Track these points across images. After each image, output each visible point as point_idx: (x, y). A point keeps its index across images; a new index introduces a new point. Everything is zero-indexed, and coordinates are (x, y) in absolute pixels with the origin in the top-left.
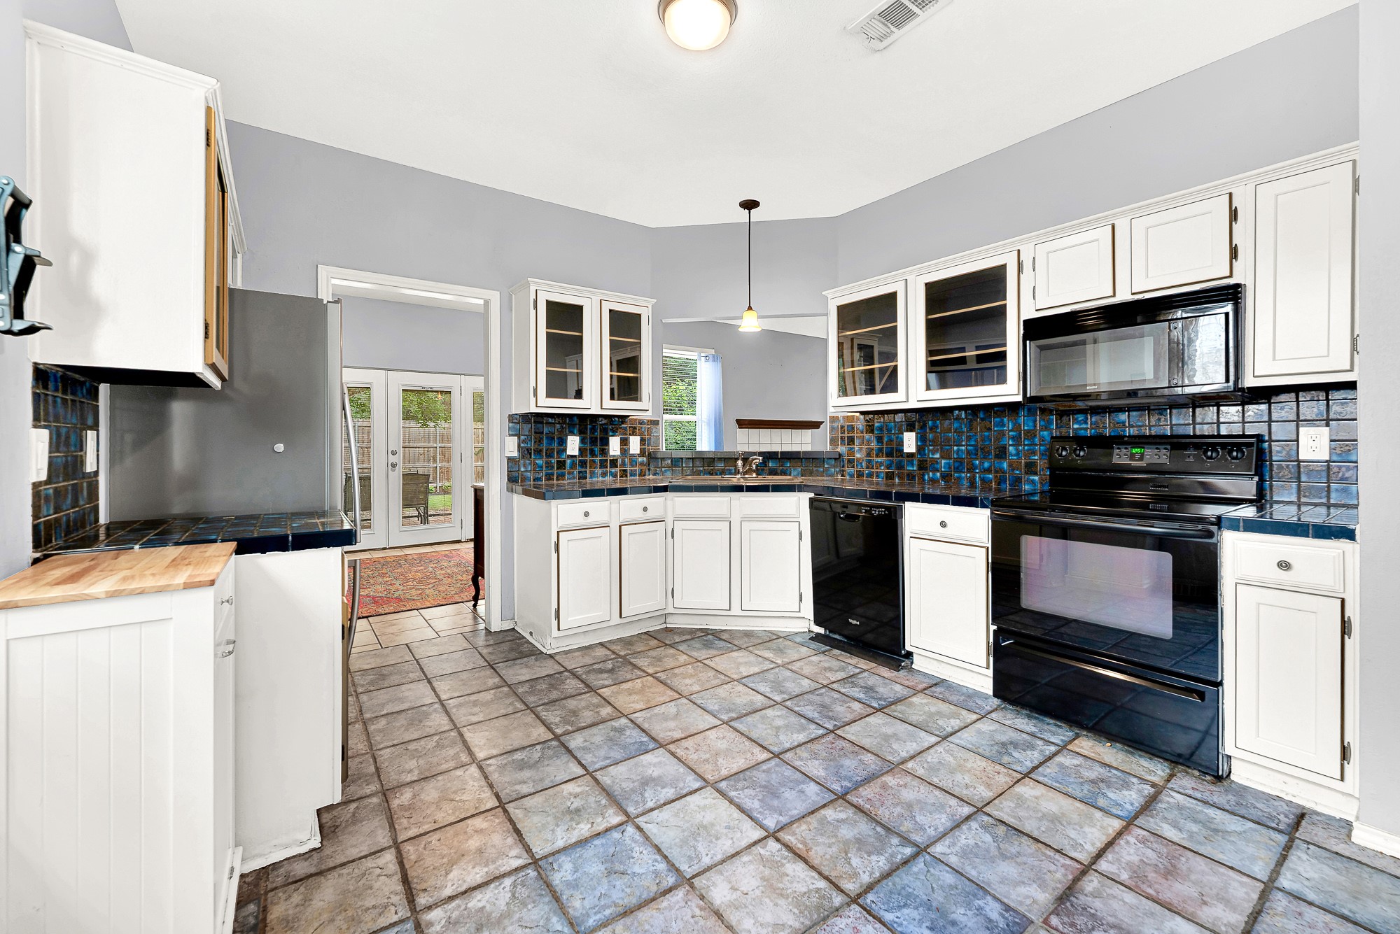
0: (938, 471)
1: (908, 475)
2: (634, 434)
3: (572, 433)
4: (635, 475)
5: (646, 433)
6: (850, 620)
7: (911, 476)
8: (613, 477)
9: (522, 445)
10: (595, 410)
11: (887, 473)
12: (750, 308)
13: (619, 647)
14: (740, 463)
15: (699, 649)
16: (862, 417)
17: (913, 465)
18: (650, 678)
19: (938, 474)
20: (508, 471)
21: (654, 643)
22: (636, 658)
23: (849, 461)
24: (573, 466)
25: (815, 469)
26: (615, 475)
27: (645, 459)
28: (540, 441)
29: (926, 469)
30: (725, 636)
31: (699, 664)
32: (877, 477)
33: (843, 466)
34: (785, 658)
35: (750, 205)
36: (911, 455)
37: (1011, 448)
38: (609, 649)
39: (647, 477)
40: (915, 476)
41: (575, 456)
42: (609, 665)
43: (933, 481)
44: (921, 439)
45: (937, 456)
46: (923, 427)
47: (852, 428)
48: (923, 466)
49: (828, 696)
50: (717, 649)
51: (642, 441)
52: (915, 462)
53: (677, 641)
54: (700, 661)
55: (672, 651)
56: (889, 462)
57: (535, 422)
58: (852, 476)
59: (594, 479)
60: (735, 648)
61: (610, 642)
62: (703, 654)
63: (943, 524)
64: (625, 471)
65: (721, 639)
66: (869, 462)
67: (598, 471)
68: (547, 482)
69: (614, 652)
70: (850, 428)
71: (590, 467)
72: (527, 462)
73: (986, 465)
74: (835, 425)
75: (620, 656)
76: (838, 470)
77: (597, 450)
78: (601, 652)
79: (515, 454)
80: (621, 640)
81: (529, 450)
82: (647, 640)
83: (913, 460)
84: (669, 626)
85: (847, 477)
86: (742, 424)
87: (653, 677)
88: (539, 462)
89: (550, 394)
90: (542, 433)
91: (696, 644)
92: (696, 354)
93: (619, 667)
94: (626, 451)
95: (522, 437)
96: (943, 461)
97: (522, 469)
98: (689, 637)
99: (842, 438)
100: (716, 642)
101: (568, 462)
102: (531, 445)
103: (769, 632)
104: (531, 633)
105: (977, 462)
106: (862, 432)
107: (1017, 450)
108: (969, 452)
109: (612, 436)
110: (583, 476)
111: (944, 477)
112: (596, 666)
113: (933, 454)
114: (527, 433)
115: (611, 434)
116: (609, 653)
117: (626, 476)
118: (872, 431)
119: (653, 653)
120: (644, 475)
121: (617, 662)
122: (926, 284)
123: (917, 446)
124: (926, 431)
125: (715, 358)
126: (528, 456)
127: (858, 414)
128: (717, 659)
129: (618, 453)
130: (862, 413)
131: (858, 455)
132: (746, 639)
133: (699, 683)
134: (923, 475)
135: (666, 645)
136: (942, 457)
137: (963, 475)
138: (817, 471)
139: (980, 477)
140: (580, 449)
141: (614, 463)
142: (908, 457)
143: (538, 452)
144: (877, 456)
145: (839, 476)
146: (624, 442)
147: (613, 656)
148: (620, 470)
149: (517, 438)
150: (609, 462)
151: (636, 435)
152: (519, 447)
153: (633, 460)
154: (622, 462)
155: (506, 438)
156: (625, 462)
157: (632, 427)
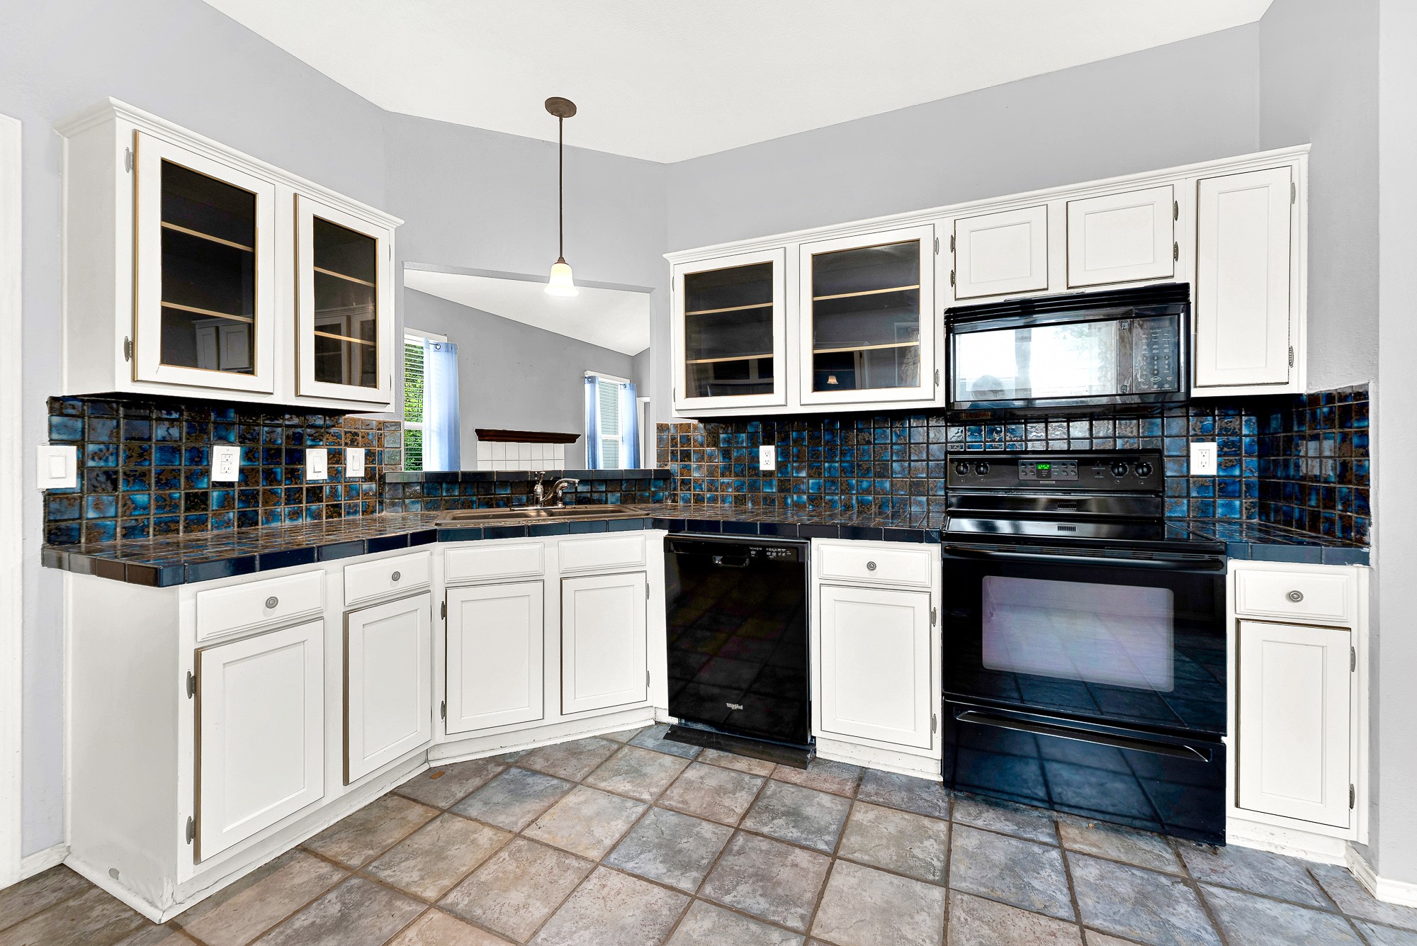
0: (804, 493)
1: (765, 499)
2: (353, 443)
3: (224, 440)
4: (356, 512)
5: (375, 443)
6: (729, 705)
7: (769, 501)
8: (314, 518)
9: (91, 463)
10: (283, 397)
11: (736, 497)
12: (561, 260)
13: (345, 846)
14: (539, 489)
15: (506, 805)
16: (701, 425)
17: (771, 486)
18: (435, 915)
19: (805, 497)
20: (47, 520)
21: (415, 813)
22: (389, 866)
23: (683, 482)
24: (226, 503)
25: (638, 493)
26: (317, 516)
27: (374, 486)
28: (143, 454)
29: (788, 491)
30: (539, 764)
31: (521, 842)
32: (723, 501)
33: (675, 489)
34: (650, 785)
35: (561, 108)
36: (768, 474)
37: (895, 464)
38: (324, 859)
39: (377, 515)
40: (774, 500)
41: (231, 484)
42: (333, 907)
43: (797, 505)
44: (782, 453)
45: (803, 474)
46: (785, 439)
47: (687, 440)
48: (784, 488)
49: (753, 849)
50: (538, 795)
51: (369, 456)
52: (775, 483)
53: (460, 795)
54: (519, 835)
55: (458, 824)
56: (739, 483)
57: (126, 417)
58: (687, 501)
59: (274, 525)
60: (567, 786)
61: (321, 836)
62: (516, 816)
63: (871, 566)
64: (338, 506)
65: (535, 773)
66: (712, 483)
67: (283, 509)
68: (161, 539)
69: (336, 864)
70: (684, 440)
71: (266, 503)
72: (106, 498)
73: (865, 485)
74: (665, 435)
75: (352, 872)
76: (667, 493)
77: (280, 471)
78: (307, 873)
79: (70, 483)
80: (345, 824)
81: (111, 477)
82: (400, 809)
83: (771, 481)
84: (433, 765)
85: (681, 503)
86: (484, 435)
87: (441, 909)
88: (141, 498)
89: (169, 356)
90: (150, 439)
91: (497, 794)
92: (422, 339)
93: (358, 905)
94: (338, 472)
95: (91, 448)
96: (811, 481)
97: (91, 514)
98: (477, 782)
99: (672, 452)
100: (530, 780)
101: (215, 495)
102: (120, 464)
103: (603, 737)
104: (114, 873)
105: (854, 482)
106: (702, 445)
107: (902, 466)
108: (843, 470)
109: (311, 447)
110: (247, 520)
111: (812, 499)
112: (301, 922)
113: (798, 473)
114: (105, 438)
115: (309, 443)
116: (325, 868)
117: (340, 515)
118: (715, 444)
119: (423, 841)
120: (372, 512)
121: (350, 891)
122: (814, 256)
123: (777, 462)
124: (788, 445)
125: (450, 348)
126: (109, 487)
127: (696, 422)
128: (545, 820)
129: (324, 475)
130: (701, 420)
131: (696, 475)
132: (574, 762)
133: (539, 892)
134: (785, 498)
135: (443, 811)
136: (810, 476)
137: (837, 498)
138: (642, 496)
139: (857, 498)
140: (242, 471)
141: (315, 492)
142: (764, 475)
143: (137, 478)
144: (723, 475)
145: (669, 502)
146: (336, 458)
147: (337, 877)
148: (327, 506)
149: (74, 448)
150: (304, 493)
151: (357, 446)
152: (81, 465)
153: (352, 488)
154: (331, 492)
155: (40, 448)
156: (336, 491)
157: (351, 432)
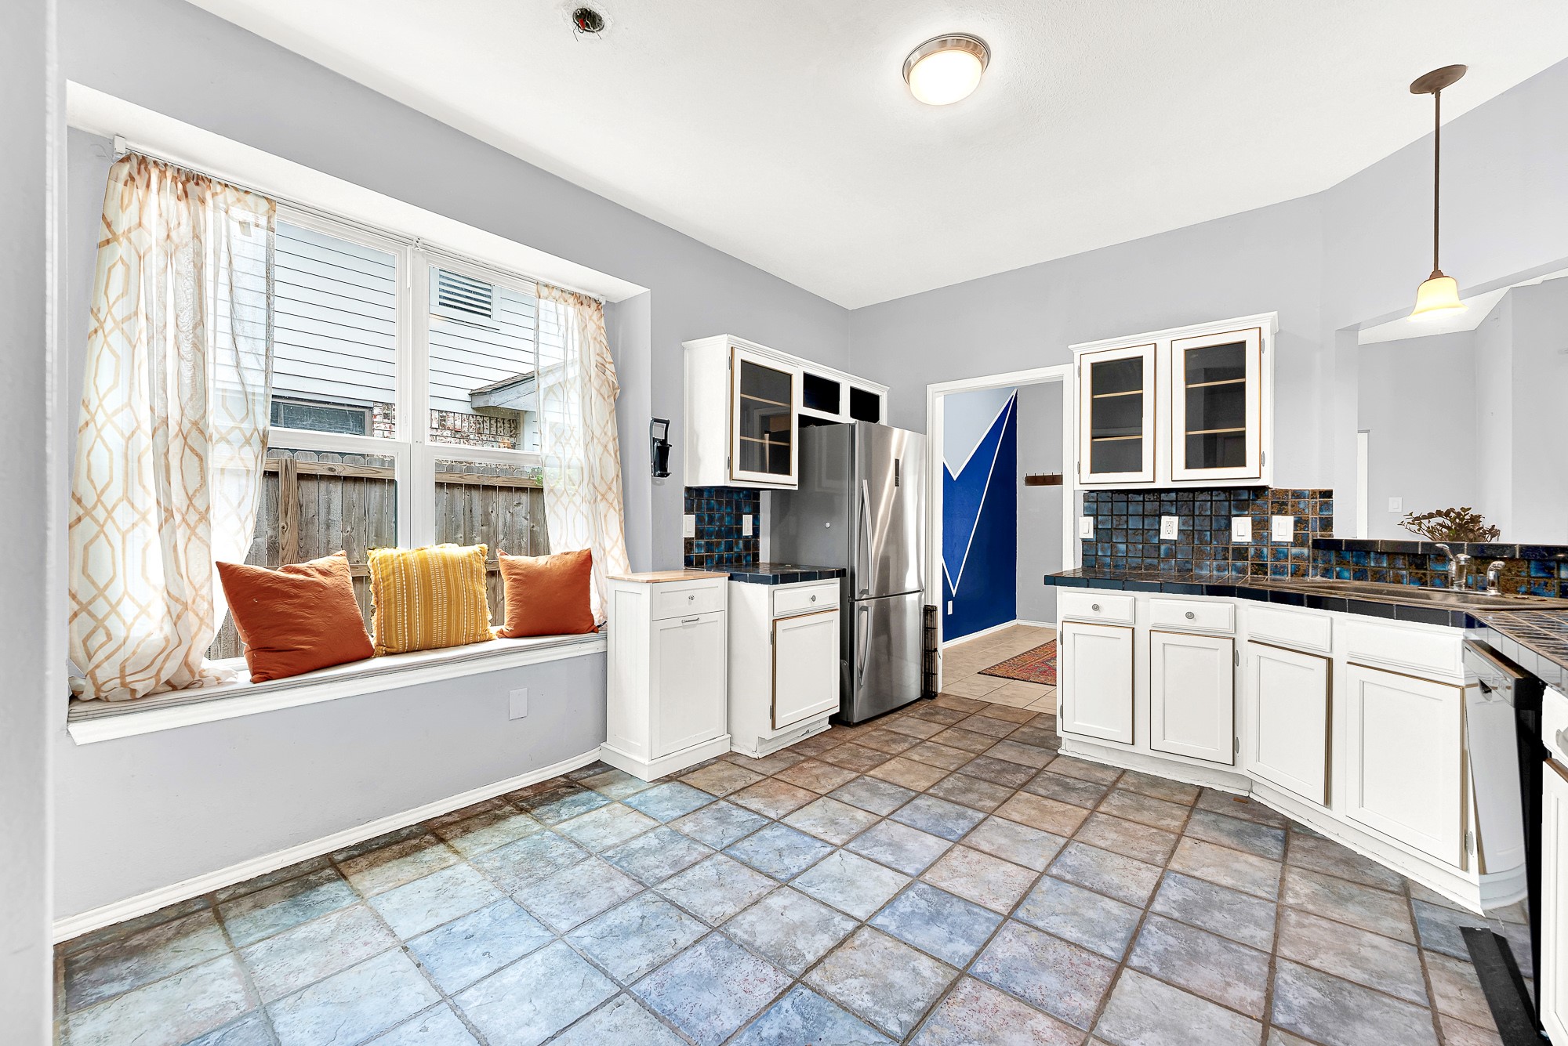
2: (1281, 512)
3: (1166, 513)
4: (1284, 573)
5: (1305, 513)
8: (1240, 572)
9: (1099, 526)
10: (1162, 484)
12: (1436, 274)
13: (1134, 781)
15: (1218, 830)
20: (1083, 555)
21: (1183, 798)
22: (1123, 795)
26: (1243, 571)
27: (1305, 550)
38: (1120, 777)
39: (1310, 579)
41: (1174, 541)
42: (1081, 785)
50: (1246, 843)
51: (1299, 523)
54: (1182, 836)
61: (1140, 774)
64: (1265, 566)
67: (1211, 562)
69: (1115, 782)
71: (1197, 557)
75: (1112, 787)
77: (1209, 533)
79: (1091, 536)
80: (1155, 779)
82: (1183, 792)
84: (1252, 796)
87: (1091, 813)
91: (1231, 825)
93: (1086, 791)
94: (1263, 537)
95: (1100, 518)
97: (1100, 554)
98: (1247, 817)
100: (1266, 839)
101: (1163, 549)
103: (1404, 880)
109: (1236, 516)
114: (1105, 513)
115: (1234, 513)
117: (1265, 574)
119: (1152, 803)
120: (1304, 575)
128: (1209, 847)
129: (1249, 539)
133: (1119, 843)
135: (1191, 806)
141: (1241, 552)
146: (1261, 525)
148: (1252, 564)
149: (1092, 518)
150: (1230, 552)
151: (1286, 514)
152: (1096, 528)
153: (1278, 550)
154: (1256, 553)
155: (1080, 518)
156: (1262, 552)
157: (1278, 502)
